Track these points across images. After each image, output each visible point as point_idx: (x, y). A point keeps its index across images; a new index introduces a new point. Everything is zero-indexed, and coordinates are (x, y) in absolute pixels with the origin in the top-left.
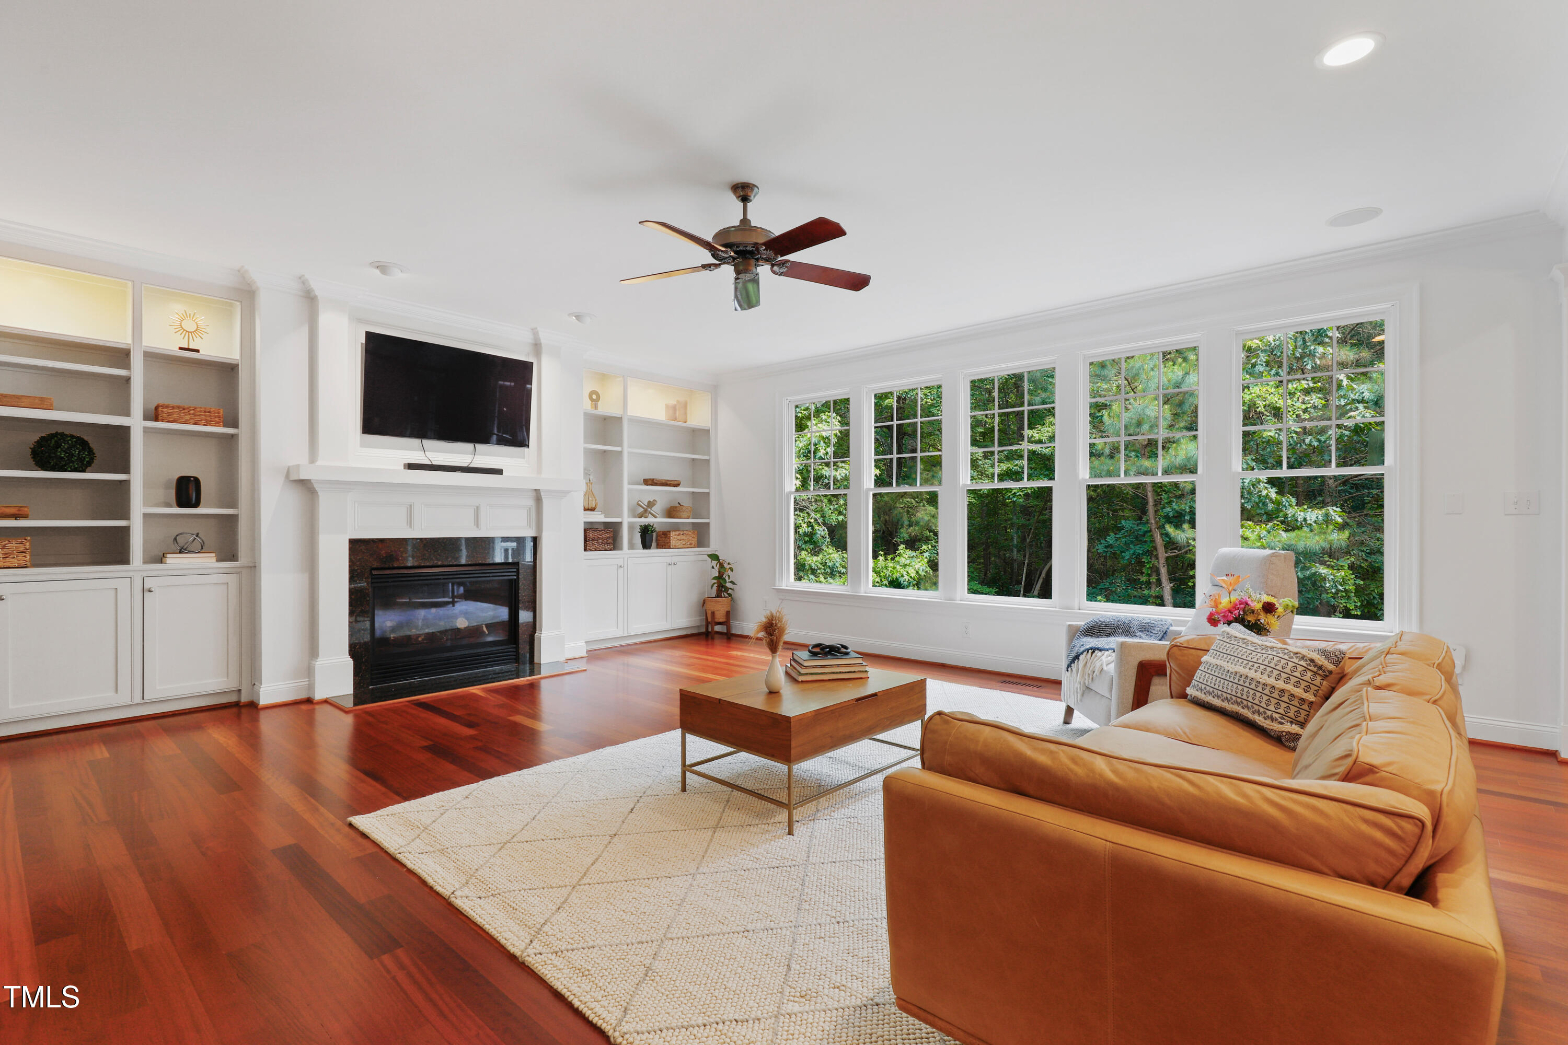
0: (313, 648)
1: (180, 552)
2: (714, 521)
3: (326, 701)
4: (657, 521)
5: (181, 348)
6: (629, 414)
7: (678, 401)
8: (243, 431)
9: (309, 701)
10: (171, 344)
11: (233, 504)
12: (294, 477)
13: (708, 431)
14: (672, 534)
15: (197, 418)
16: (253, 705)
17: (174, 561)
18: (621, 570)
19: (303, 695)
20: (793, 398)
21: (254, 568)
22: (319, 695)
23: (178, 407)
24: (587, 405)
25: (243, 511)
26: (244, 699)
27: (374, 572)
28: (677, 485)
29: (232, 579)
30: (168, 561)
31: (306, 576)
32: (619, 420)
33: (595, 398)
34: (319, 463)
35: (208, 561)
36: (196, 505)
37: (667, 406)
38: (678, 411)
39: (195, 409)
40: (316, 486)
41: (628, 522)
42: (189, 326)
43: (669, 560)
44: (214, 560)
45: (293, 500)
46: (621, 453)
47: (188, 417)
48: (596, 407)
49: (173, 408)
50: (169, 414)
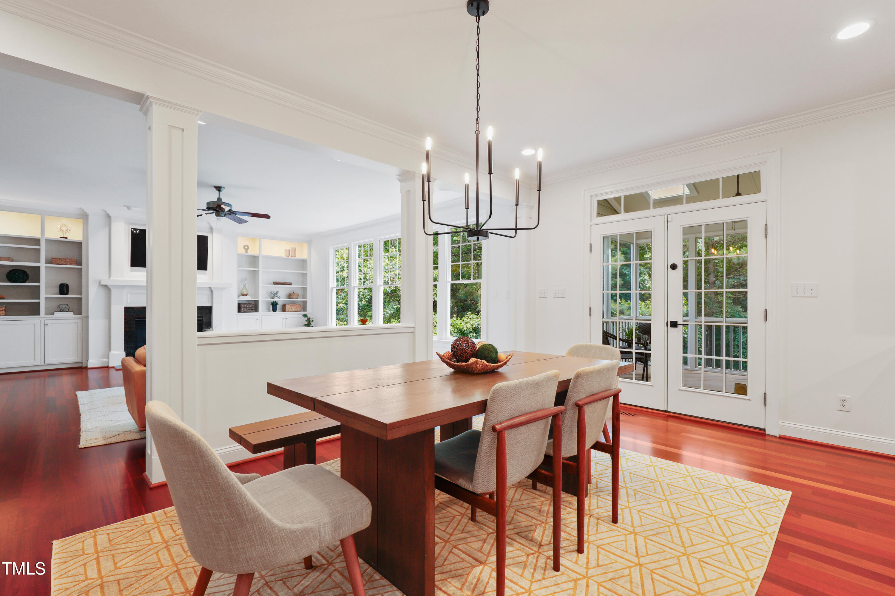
0: (109, 348)
1: (60, 311)
2: (309, 300)
3: (113, 367)
4: (281, 300)
5: (61, 238)
6: (262, 254)
7: (291, 248)
8: (84, 267)
9: (108, 367)
10: (56, 236)
11: (81, 294)
12: (103, 283)
13: (306, 260)
14: (287, 306)
15: (66, 262)
16: (86, 368)
17: (58, 314)
18: (258, 321)
19: (106, 365)
20: (334, 246)
21: (87, 317)
22: (110, 365)
23: (59, 259)
24: (243, 251)
25: (83, 296)
26: (84, 366)
27: (136, 320)
28: (290, 284)
29: (79, 321)
30: (55, 314)
31: (107, 321)
32: (258, 257)
33: (246, 248)
34: (111, 279)
35: (70, 314)
36: (67, 294)
37: (286, 250)
38: (291, 252)
39: (65, 259)
40: (110, 287)
41: (263, 300)
42: (64, 229)
43: (284, 317)
44: (73, 314)
45: (102, 292)
46: (258, 271)
47: (63, 262)
48: (246, 252)
49: (57, 259)
50: (56, 261)
